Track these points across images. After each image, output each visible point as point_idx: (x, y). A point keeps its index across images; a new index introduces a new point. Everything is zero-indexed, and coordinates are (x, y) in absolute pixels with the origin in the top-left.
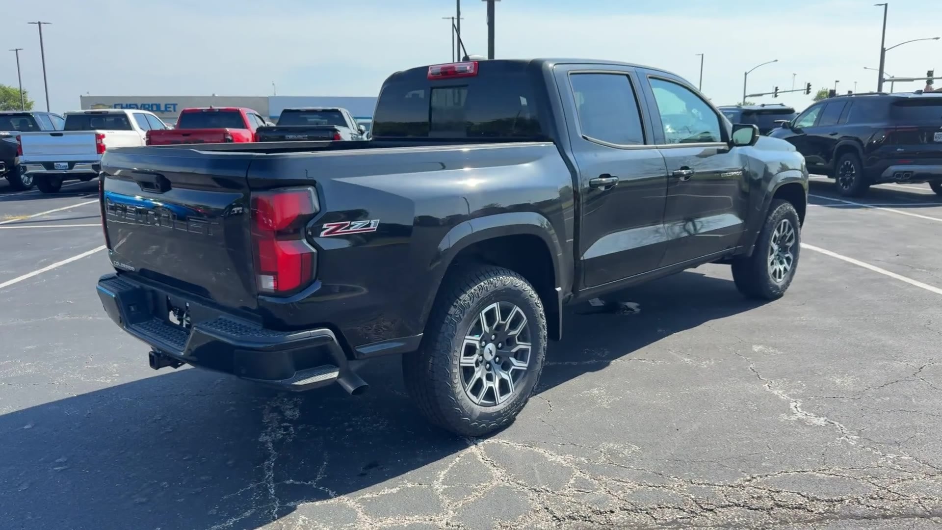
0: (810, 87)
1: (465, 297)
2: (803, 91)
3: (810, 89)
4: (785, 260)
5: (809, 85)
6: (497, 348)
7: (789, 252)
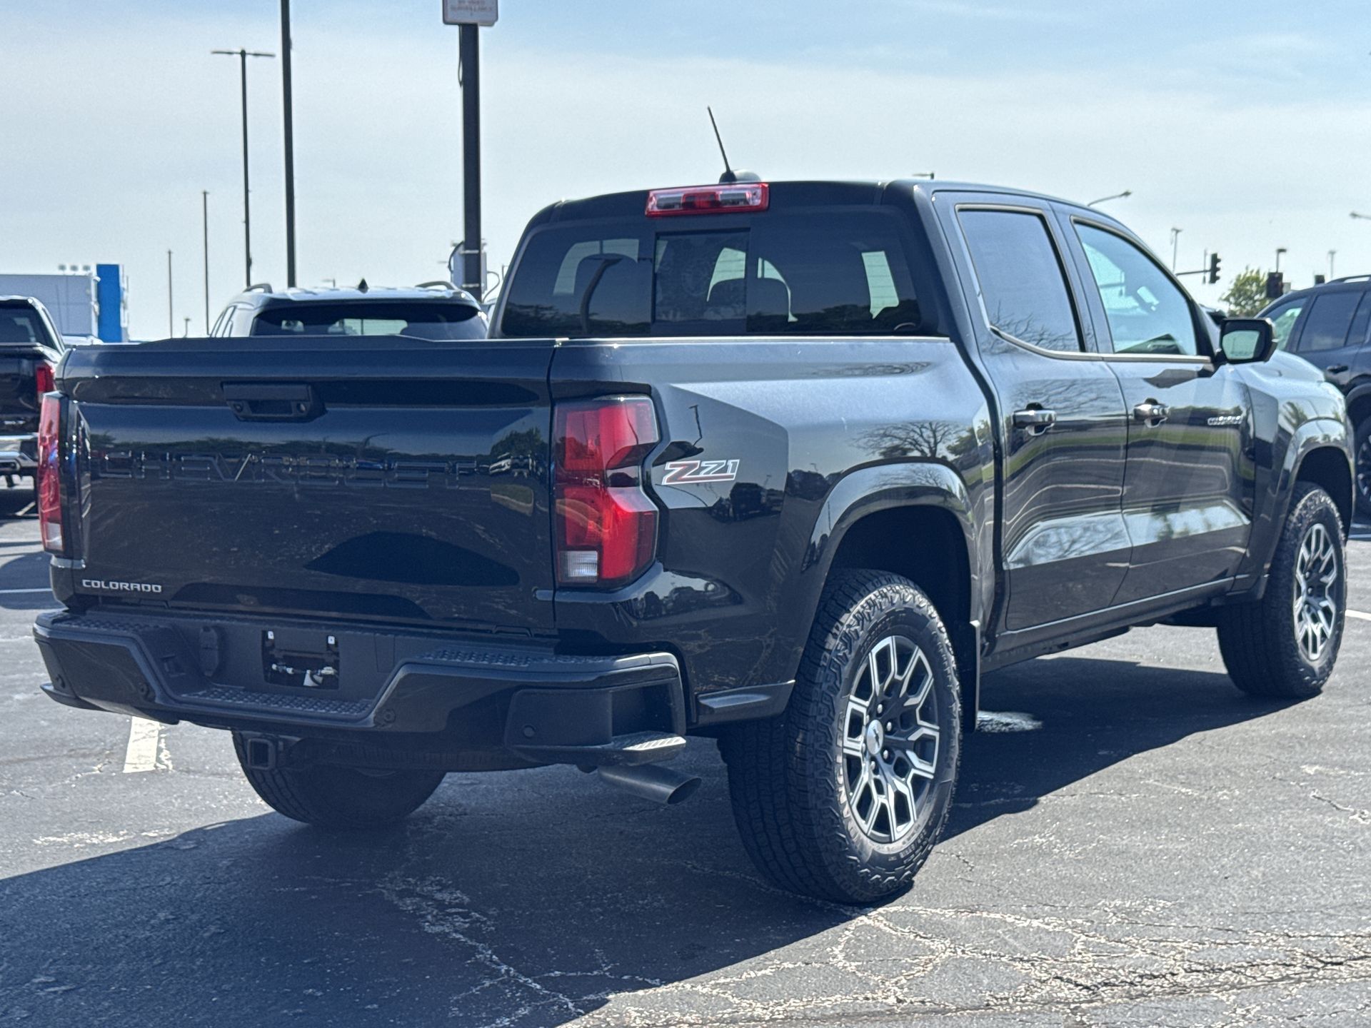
0: (1218, 265)
1: (848, 619)
2: (1202, 275)
3: (1218, 269)
4: (1321, 615)
5: (1215, 260)
6: (886, 732)
7: (1327, 596)
